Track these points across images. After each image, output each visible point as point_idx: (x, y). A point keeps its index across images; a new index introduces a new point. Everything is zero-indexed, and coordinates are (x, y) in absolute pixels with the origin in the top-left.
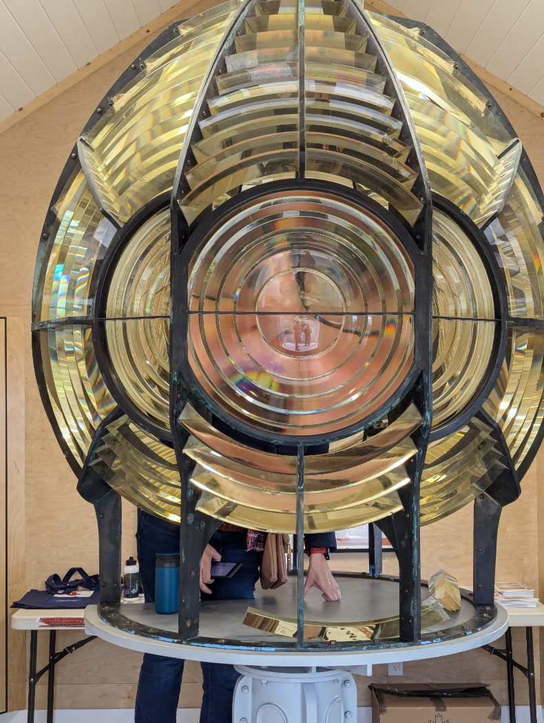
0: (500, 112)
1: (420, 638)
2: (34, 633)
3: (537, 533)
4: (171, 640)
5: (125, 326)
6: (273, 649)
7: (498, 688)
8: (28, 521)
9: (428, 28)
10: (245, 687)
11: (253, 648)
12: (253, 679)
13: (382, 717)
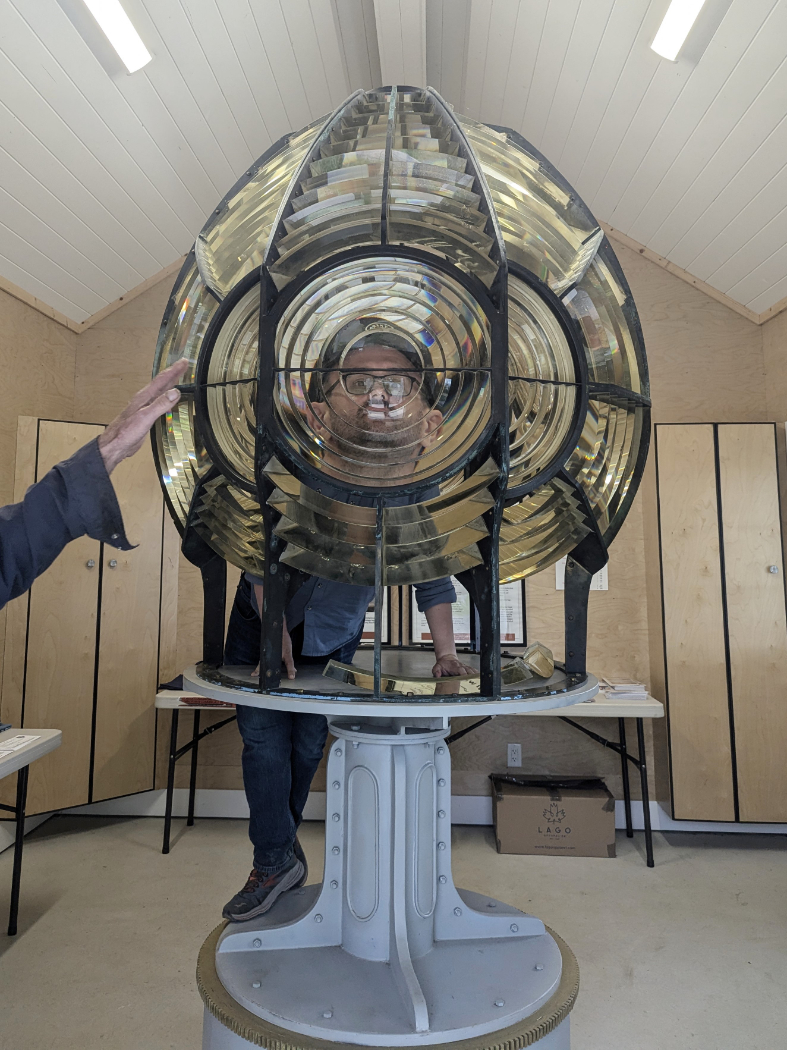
0: (582, 205)
1: (500, 694)
2: (176, 712)
3: (647, 632)
4: (252, 690)
5: (224, 391)
6: (349, 699)
7: (613, 782)
8: (180, 612)
9: (514, 133)
10: (338, 750)
11: (329, 698)
12: (346, 741)
13: (499, 804)
